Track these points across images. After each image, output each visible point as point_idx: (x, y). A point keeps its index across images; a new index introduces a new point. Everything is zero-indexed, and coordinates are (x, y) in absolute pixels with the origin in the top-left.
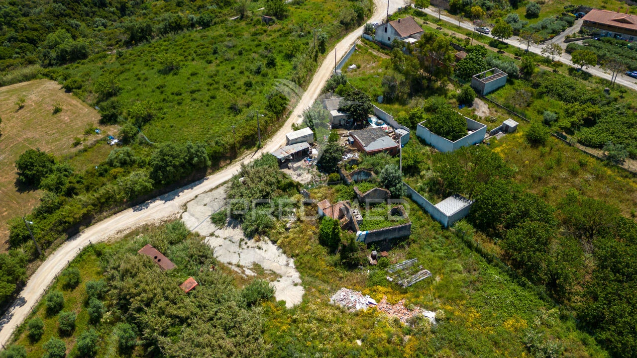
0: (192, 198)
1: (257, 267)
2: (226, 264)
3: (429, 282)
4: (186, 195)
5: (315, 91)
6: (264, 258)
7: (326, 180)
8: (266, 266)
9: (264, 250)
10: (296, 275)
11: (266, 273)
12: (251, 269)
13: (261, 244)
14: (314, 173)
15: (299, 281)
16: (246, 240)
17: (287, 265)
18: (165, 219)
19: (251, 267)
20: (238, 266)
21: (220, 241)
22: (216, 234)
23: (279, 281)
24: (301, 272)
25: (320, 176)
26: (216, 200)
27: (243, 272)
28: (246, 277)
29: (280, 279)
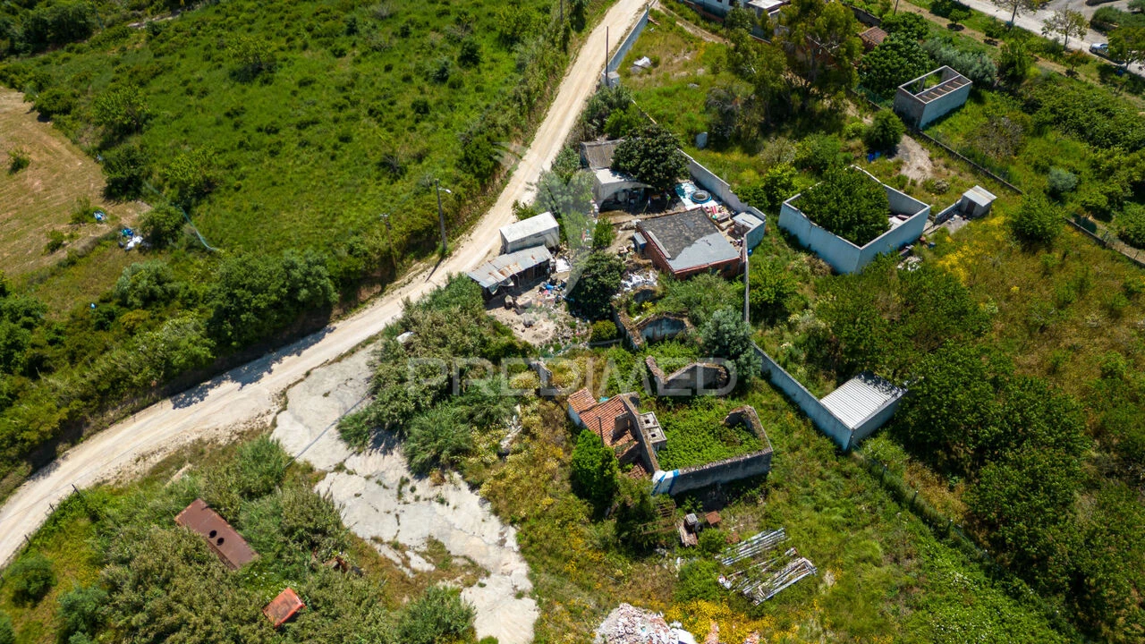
0: (301, 377)
1: (436, 549)
2: (368, 542)
3: (808, 588)
4: (286, 369)
5: (562, 120)
6: (452, 526)
7: (587, 334)
8: (455, 545)
9: (451, 506)
10: (519, 569)
11: (455, 566)
12: (423, 555)
13: (447, 491)
14: (561, 319)
15: (527, 585)
16: (414, 482)
17: (502, 543)
18: (241, 427)
19: (424, 548)
20: (396, 546)
21: (356, 483)
22: (348, 465)
23: (482, 585)
24: (531, 563)
25: (573, 326)
26: (349, 384)
27: (406, 562)
28: (411, 576)
29: (484, 581)
